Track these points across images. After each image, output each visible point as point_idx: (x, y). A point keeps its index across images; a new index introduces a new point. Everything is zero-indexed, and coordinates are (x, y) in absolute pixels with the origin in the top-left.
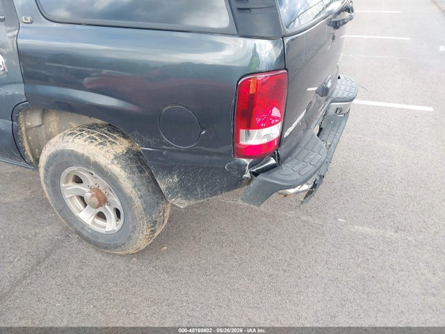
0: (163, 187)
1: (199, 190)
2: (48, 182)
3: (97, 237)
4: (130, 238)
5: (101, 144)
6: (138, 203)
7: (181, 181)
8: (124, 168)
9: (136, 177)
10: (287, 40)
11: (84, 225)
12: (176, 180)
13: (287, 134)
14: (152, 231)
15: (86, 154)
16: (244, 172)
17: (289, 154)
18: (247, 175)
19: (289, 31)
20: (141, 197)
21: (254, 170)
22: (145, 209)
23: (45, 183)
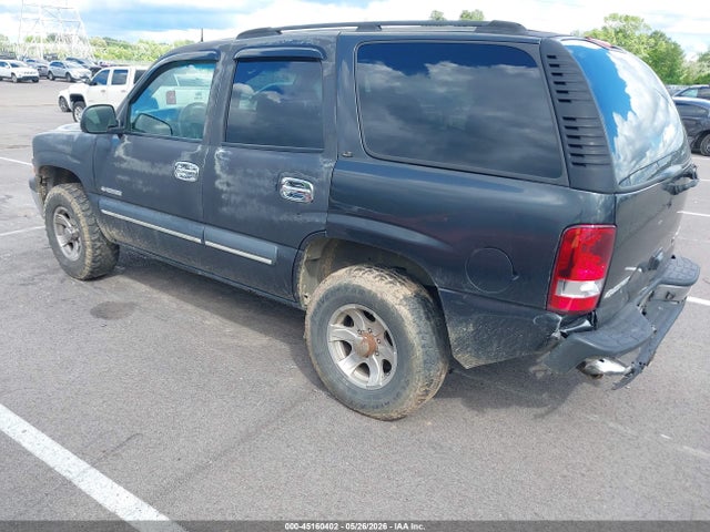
0: (452, 336)
1: (495, 345)
2: (317, 319)
3: (355, 392)
4: (398, 395)
5: (391, 282)
6: (419, 352)
7: (477, 331)
8: (412, 311)
9: (423, 322)
10: (619, 196)
11: (343, 375)
12: (471, 329)
13: (607, 295)
14: (426, 391)
15: (374, 291)
16: (553, 330)
17: (607, 322)
18: (557, 334)
19: (621, 188)
20: (423, 346)
21: (565, 331)
22: (425, 362)
23: (312, 320)
